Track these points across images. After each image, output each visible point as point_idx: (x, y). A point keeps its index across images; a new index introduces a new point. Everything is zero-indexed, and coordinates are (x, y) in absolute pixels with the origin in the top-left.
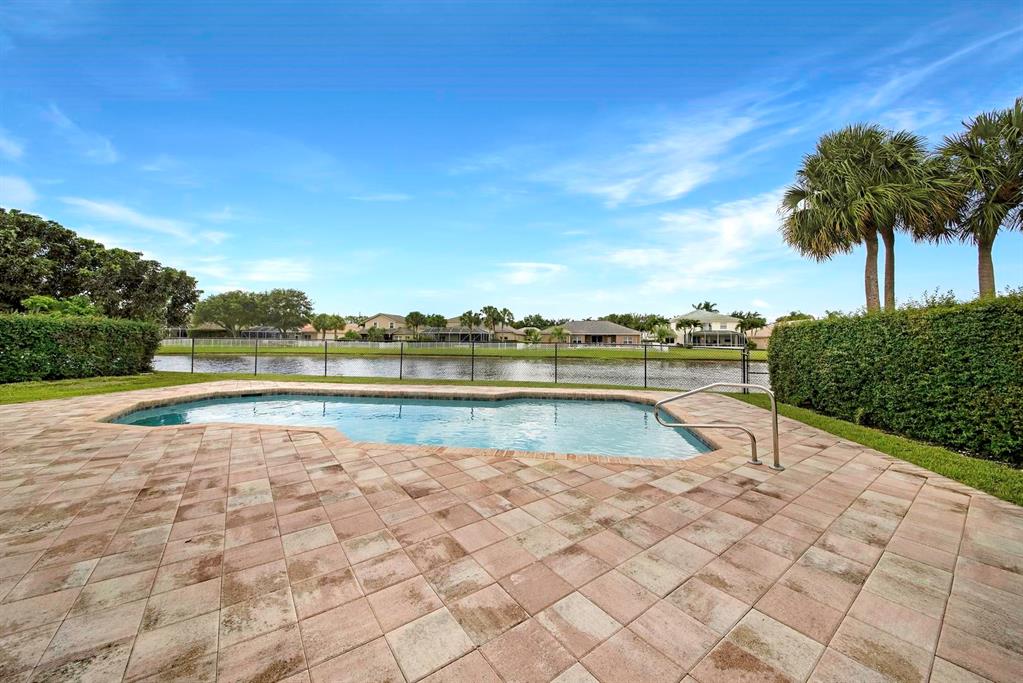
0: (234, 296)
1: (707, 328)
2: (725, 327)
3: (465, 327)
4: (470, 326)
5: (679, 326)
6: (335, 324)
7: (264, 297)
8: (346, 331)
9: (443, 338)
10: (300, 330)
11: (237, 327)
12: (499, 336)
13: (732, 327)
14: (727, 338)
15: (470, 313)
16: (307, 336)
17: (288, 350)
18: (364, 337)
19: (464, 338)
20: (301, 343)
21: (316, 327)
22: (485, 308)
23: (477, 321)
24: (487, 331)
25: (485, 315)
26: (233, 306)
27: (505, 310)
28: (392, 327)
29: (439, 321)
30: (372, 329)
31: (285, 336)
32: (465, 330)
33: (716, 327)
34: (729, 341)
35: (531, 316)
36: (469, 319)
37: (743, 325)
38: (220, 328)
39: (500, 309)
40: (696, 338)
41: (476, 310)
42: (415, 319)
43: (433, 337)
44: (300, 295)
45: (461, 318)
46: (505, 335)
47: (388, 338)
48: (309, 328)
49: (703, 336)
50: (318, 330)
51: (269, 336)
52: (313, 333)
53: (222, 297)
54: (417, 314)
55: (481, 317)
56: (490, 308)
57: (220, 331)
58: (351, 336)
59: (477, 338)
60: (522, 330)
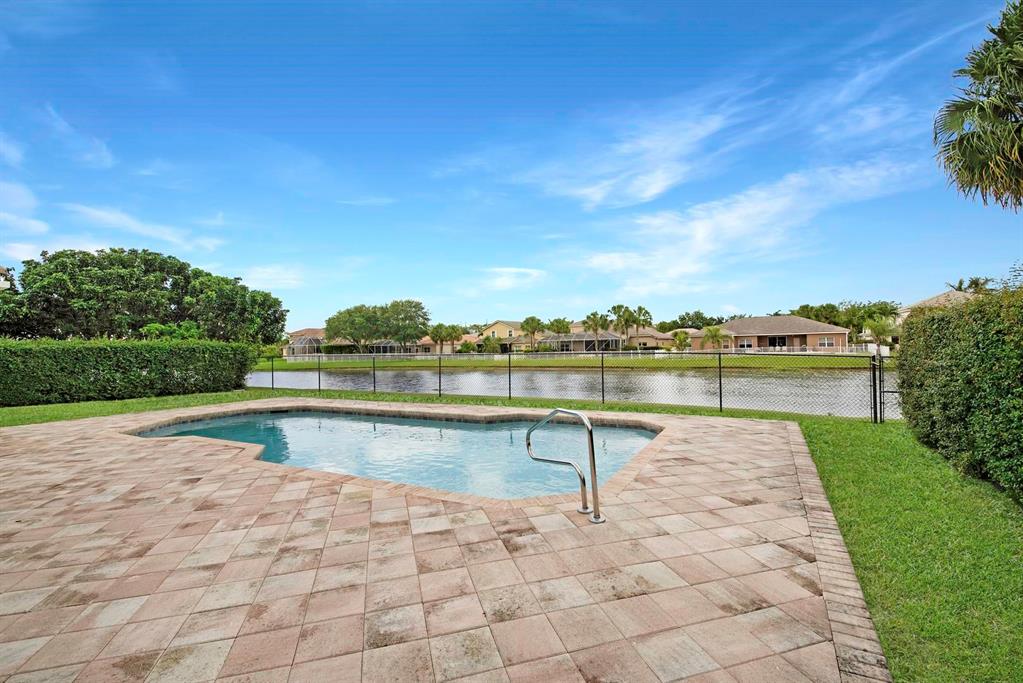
0: (359, 310)
3: (591, 332)
4: (595, 330)
6: (450, 335)
7: (384, 310)
8: (462, 342)
9: (565, 347)
10: (419, 343)
11: (363, 341)
12: (635, 343)
15: (594, 314)
16: (426, 349)
17: (408, 364)
18: (480, 348)
19: (590, 346)
20: (420, 357)
21: (433, 339)
22: (614, 308)
23: (604, 323)
24: (618, 335)
25: (613, 317)
26: (358, 320)
27: (640, 309)
28: (510, 335)
29: (560, 326)
30: (487, 339)
31: (407, 350)
32: (590, 335)
35: (688, 314)
36: (595, 322)
38: (347, 343)
39: (633, 308)
41: (602, 311)
42: (532, 325)
43: (554, 345)
44: (418, 306)
45: (584, 323)
46: (642, 341)
47: (505, 349)
48: (427, 340)
50: (436, 342)
51: (392, 349)
52: (432, 345)
53: (349, 312)
54: (533, 319)
55: (609, 319)
56: (620, 307)
57: (349, 346)
58: (467, 349)
59: (606, 346)
60: (669, 334)
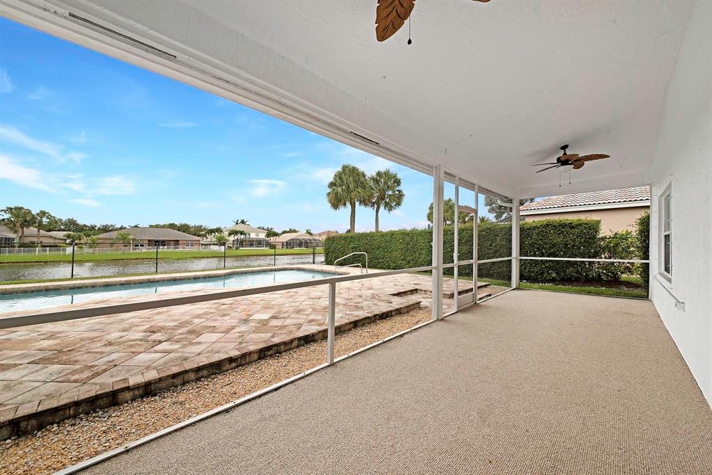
1: (248, 236)
2: (258, 236)
5: (230, 235)
13: (262, 236)
14: (259, 243)
33: (253, 236)
34: (261, 244)
37: (268, 235)
40: (242, 243)
49: (246, 241)
